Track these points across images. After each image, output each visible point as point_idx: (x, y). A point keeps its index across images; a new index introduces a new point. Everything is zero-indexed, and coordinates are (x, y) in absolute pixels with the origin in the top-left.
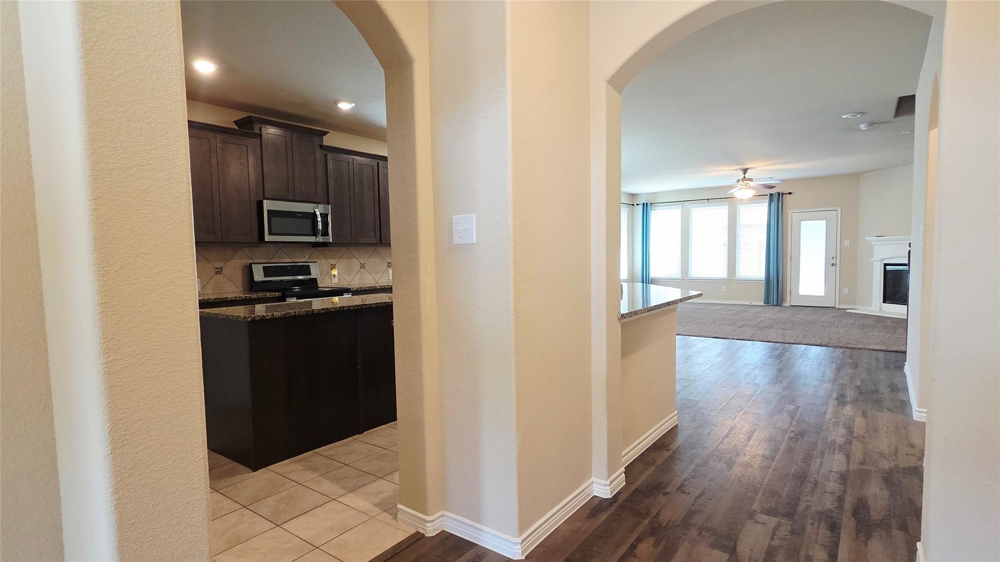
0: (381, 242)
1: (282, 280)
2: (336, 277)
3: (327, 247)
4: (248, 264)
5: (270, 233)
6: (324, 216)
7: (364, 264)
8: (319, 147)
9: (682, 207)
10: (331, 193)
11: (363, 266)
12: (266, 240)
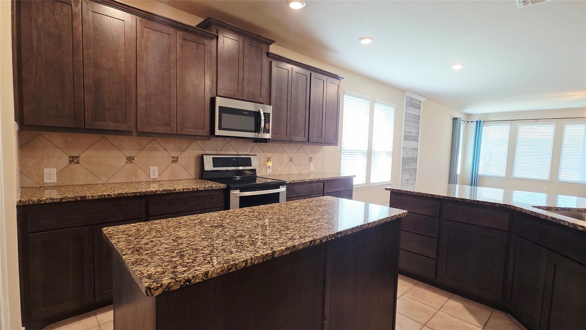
0: (308, 141)
1: (228, 170)
2: (271, 168)
3: (267, 142)
4: (201, 155)
5: (220, 128)
6: (267, 115)
7: (292, 158)
8: (266, 54)
9: (511, 125)
10: (273, 96)
11: (291, 160)
12: (216, 134)
